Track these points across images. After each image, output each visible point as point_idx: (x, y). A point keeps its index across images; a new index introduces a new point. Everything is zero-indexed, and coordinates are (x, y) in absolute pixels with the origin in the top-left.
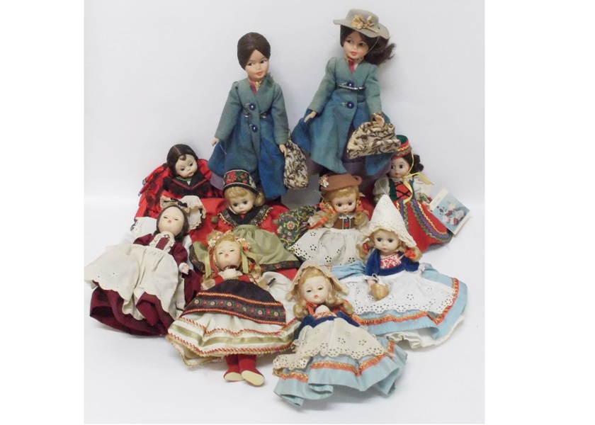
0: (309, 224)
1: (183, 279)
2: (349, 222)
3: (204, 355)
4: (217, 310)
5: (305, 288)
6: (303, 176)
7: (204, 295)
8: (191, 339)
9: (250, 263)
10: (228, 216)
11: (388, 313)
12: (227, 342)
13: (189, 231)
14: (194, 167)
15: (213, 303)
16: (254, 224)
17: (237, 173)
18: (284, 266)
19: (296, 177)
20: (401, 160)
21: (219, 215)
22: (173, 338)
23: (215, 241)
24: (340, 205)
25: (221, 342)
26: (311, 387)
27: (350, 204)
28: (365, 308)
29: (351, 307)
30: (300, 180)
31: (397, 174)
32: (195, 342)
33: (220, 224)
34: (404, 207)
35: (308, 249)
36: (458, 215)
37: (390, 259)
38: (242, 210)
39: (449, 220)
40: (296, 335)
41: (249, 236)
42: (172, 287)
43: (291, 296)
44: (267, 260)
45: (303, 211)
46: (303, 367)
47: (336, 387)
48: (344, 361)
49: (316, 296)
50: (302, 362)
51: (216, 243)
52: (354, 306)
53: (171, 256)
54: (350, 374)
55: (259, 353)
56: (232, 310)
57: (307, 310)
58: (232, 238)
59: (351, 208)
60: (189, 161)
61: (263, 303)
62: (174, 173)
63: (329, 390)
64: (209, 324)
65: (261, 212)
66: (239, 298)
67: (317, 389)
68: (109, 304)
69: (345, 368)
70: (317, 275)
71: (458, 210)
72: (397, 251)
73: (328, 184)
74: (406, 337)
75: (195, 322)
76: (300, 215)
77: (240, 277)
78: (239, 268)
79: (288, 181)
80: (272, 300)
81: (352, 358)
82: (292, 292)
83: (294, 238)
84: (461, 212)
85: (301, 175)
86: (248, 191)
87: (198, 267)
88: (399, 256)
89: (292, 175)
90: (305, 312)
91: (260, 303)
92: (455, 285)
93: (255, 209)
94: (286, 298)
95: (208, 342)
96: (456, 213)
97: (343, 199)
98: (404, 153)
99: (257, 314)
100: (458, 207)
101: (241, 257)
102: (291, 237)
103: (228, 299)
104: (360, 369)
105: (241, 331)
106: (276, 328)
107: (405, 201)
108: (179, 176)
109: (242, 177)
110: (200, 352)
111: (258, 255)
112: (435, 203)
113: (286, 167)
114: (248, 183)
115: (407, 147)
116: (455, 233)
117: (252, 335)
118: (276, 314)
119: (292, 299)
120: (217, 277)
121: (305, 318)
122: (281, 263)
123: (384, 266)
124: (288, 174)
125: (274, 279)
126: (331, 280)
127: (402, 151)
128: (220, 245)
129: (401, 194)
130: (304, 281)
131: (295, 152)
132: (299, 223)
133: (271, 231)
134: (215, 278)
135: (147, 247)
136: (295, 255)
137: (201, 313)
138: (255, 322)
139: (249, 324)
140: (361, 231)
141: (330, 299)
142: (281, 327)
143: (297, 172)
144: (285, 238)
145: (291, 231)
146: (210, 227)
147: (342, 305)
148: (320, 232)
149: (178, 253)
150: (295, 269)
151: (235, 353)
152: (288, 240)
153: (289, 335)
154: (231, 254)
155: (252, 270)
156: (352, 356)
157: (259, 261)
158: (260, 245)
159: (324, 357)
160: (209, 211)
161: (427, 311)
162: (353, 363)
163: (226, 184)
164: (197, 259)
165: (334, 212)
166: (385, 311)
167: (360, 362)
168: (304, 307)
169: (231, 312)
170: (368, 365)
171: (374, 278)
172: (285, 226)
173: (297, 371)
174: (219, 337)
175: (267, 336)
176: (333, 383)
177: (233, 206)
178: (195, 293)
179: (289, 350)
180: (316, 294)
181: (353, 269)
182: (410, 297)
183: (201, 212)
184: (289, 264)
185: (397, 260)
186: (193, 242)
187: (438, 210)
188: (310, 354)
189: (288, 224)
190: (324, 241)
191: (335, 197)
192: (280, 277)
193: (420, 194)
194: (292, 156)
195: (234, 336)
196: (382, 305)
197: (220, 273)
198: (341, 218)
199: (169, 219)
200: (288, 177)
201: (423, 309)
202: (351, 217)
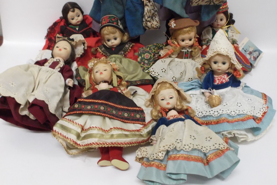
0: (160, 56)
1: (69, 90)
2: (188, 53)
3: (81, 147)
4: (92, 112)
5: (160, 97)
6: (156, 21)
7: (82, 101)
8: (71, 134)
9: (119, 79)
10: (103, 49)
11: (223, 116)
12: (100, 137)
13: (76, 58)
14: (81, 18)
15: (89, 107)
16: (121, 54)
17: (110, 17)
18: (143, 83)
19: (152, 21)
20: (222, 15)
21: (98, 49)
22: (57, 134)
23: (93, 64)
24: (183, 40)
25: (95, 137)
26: (169, 175)
27: (190, 40)
28: (204, 113)
29: (193, 112)
30: (155, 23)
31: (218, 25)
32: (73, 137)
33: (98, 55)
35: (160, 72)
36: (255, 54)
37: (221, 78)
38: (113, 44)
39: (251, 57)
40: (153, 132)
41: (118, 62)
42: (58, 95)
43: (149, 103)
44: (131, 78)
45: (156, 46)
46: (161, 158)
47: (189, 175)
48: (196, 154)
49: (168, 103)
50: (160, 155)
51: (94, 65)
52: (196, 111)
53: (60, 74)
54: (200, 164)
55: (125, 146)
56: (104, 113)
57: (161, 113)
58: (105, 61)
59: (191, 43)
60: (77, 13)
61: (128, 108)
62: (67, 23)
63: (184, 178)
64: (86, 123)
65: (127, 46)
66: (110, 103)
67: (174, 177)
68: (9, 107)
69: (196, 160)
70: (169, 88)
71: (255, 51)
72: (227, 72)
73: (175, 25)
74: (237, 134)
75: (74, 121)
76: (154, 49)
77: (111, 89)
78: (110, 83)
79: (146, 24)
80: (135, 106)
81: (201, 151)
82: (149, 100)
83: (150, 64)
84: (257, 53)
85: (155, 20)
86: (117, 30)
87: (81, 83)
88: (228, 76)
89: (149, 19)
90: (160, 115)
91: (126, 108)
92: (264, 98)
93: (122, 44)
94: (145, 105)
95: (85, 138)
96: (254, 53)
97: (186, 36)
98: (224, 10)
99: (124, 116)
100: (255, 49)
101: (112, 75)
102: (147, 64)
103: (102, 104)
104: (207, 160)
105: (111, 129)
106: (138, 126)
108: (71, 24)
109: (113, 20)
110: (78, 145)
111: (124, 74)
113: (145, 13)
114: (118, 24)
115: (226, 6)
116: (254, 65)
117: (120, 132)
118: (138, 116)
119: (149, 105)
120: (94, 89)
121: (160, 119)
122: (140, 80)
123: (217, 82)
124: (146, 18)
125: (136, 91)
126: (178, 92)
127: (223, 8)
128: (97, 66)
130: (159, 93)
131: (151, 3)
132: (153, 54)
133: (134, 59)
134: (92, 90)
135: (43, 67)
136: (151, 76)
137: (80, 115)
138: (122, 121)
139: (118, 123)
140: (196, 60)
141: (178, 106)
142: (142, 126)
143: (152, 18)
144: (143, 64)
145: (147, 60)
146: (90, 56)
147: (187, 110)
148: (168, 60)
149: (66, 72)
150: (151, 86)
151: (106, 146)
152: (145, 66)
153: (148, 132)
154: (104, 73)
155: (120, 84)
156: (202, 150)
157: (125, 78)
158: (125, 68)
159: (178, 151)
160: (90, 45)
161: (252, 115)
162: (202, 155)
163: (101, 25)
164: (80, 77)
165: (178, 46)
166: (221, 115)
167: (207, 155)
168: (159, 111)
169: (103, 114)
170: (214, 157)
171: (209, 91)
172: (143, 57)
173: (156, 161)
174: (94, 134)
175: (131, 133)
176: (188, 173)
177: (107, 42)
178: (76, 99)
179: (148, 143)
180: (168, 102)
181: (193, 85)
182: (239, 105)
183: (84, 45)
184: (147, 81)
185: (226, 79)
186: (78, 67)
187: (244, 50)
188: (167, 148)
189: (145, 55)
190: (171, 66)
191: (180, 34)
192: (140, 90)
194: (150, 6)
195: (105, 132)
196: (219, 111)
197: (96, 87)
198: (183, 51)
199: (60, 48)
200: (146, 21)
201: (249, 114)
202: (190, 50)
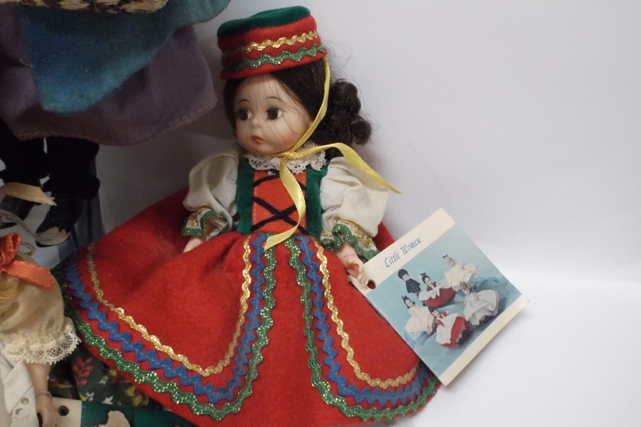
20: (271, 89)
31: (255, 138)
34: (265, 262)
71: (475, 288)
96: (471, 298)
100: (482, 277)
107: (272, 241)
112: (395, 257)
116: (445, 378)
127: (271, 52)
129: (267, 214)
187: (402, 283)
193: (337, 218)
